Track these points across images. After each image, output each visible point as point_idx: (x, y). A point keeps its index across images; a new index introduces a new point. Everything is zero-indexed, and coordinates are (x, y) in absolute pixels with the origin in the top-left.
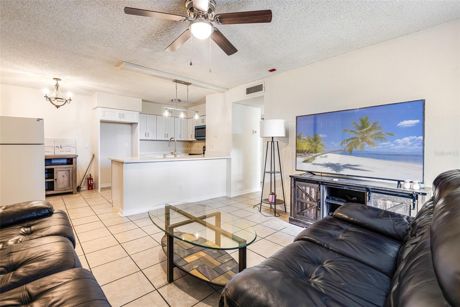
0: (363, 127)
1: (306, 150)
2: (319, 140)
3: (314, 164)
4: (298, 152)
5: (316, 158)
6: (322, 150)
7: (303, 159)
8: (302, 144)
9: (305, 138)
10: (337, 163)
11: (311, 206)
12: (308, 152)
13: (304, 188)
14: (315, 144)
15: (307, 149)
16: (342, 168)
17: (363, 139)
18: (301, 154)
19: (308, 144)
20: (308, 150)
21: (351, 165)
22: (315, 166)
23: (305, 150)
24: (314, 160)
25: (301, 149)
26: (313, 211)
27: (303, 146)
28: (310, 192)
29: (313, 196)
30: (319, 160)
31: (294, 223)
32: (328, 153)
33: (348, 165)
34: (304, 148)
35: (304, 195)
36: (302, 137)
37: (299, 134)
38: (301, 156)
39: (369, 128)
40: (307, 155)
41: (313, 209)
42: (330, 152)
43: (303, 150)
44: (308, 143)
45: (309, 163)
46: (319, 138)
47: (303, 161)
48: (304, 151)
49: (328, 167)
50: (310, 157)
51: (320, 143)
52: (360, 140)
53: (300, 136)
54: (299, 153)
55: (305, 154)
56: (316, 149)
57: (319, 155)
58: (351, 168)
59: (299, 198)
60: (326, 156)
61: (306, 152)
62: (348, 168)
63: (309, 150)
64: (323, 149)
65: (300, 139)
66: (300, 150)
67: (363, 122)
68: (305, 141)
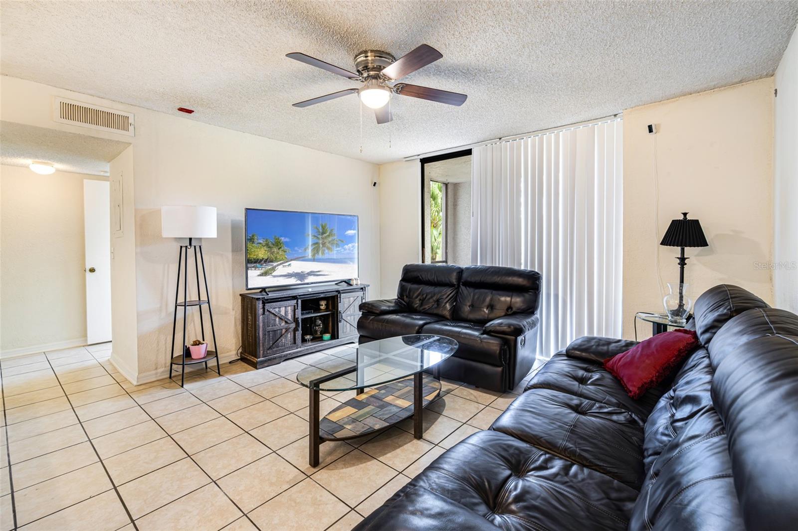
0: (323, 233)
1: (263, 259)
2: (280, 244)
3: (275, 276)
4: (249, 262)
5: (277, 268)
6: (285, 258)
7: (258, 272)
8: (256, 250)
9: (261, 242)
10: (302, 272)
11: (287, 330)
12: (266, 261)
13: (277, 310)
14: (276, 250)
15: (264, 257)
16: (306, 276)
17: (324, 244)
18: (255, 265)
19: (265, 251)
20: (266, 258)
21: (314, 272)
22: (276, 278)
23: (261, 258)
24: (275, 271)
25: (255, 257)
26: (289, 336)
27: (257, 253)
28: (286, 312)
29: (290, 317)
30: (281, 270)
31: (266, 365)
32: (292, 260)
33: (312, 272)
34: (260, 255)
35: (277, 319)
36: (255, 240)
37: (250, 236)
38: (256, 268)
39: (328, 234)
40: (265, 265)
41: (289, 334)
42: (294, 260)
43: (258, 259)
44: (266, 249)
45: (269, 276)
46: (281, 242)
47: (259, 274)
48: (261, 260)
49: (293, 278)
50: (270, 267)
51: (282, 248)
52: (321, 246)
53: (253, 239)
54: (251, 263)
55: (262, 265)
56: (276, 257)
57: (281, 264)
58: (315, 275)
59: (270, 326)
60: (289, 265)
61: (263, 262)
62: (311, 275)
63: (268, 258)
64: (286, 256)
65: (253, 242)
66: (254, 259)
67: (323, 228)
68: (260, 245)
